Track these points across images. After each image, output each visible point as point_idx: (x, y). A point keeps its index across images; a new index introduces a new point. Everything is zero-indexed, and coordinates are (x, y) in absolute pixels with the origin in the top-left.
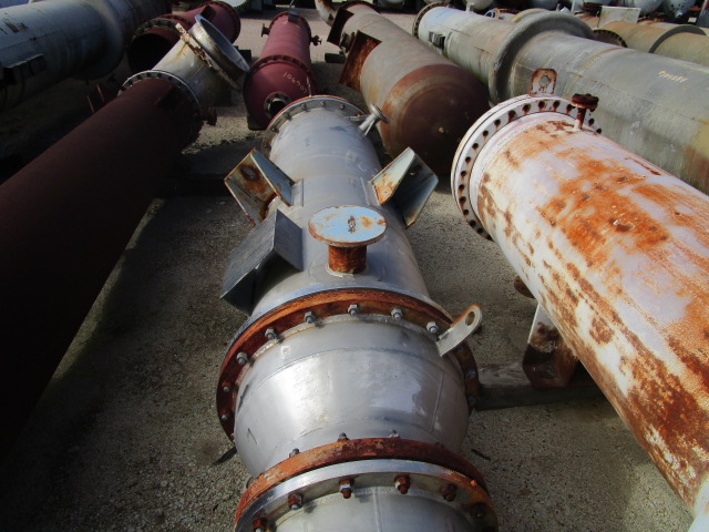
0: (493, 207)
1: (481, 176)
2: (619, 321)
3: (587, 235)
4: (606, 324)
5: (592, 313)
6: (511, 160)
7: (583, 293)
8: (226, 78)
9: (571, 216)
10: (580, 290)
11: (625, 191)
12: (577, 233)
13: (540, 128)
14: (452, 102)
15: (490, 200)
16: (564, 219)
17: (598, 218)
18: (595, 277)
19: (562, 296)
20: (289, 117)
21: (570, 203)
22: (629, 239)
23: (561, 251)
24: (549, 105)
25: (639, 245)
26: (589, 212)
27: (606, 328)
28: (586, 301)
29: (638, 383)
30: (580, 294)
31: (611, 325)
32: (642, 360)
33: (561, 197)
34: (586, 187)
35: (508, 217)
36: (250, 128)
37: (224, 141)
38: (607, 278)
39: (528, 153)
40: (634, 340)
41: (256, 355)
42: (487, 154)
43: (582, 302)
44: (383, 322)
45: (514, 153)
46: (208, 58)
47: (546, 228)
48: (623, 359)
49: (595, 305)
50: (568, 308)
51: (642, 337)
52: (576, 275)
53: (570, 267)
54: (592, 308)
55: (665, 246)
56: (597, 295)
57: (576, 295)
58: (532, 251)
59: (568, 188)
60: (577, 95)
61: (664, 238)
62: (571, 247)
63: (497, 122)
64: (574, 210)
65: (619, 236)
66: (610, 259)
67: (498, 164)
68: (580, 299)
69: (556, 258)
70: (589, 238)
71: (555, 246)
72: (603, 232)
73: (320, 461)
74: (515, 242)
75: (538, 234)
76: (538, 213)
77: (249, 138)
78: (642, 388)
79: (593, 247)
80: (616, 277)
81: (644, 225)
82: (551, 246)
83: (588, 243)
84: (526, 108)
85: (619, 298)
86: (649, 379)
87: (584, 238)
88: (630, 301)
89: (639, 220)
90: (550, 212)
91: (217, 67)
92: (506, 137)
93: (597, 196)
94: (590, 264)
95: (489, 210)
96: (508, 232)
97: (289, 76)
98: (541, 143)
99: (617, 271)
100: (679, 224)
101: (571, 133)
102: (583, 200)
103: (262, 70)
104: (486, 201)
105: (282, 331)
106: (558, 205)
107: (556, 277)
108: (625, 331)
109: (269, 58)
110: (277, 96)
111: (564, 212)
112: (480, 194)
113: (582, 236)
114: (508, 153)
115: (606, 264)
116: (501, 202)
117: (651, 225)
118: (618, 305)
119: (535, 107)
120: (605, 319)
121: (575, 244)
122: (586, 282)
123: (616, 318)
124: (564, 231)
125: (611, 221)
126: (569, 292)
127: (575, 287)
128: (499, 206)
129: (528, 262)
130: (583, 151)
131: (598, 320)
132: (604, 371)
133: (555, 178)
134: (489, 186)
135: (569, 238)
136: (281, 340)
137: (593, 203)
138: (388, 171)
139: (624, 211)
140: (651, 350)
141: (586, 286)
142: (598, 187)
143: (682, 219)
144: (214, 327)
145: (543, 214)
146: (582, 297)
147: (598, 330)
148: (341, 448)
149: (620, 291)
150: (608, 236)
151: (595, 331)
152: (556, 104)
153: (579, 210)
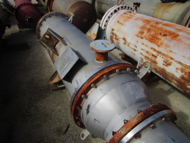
0: (118, 37)
1: (111, 30)
2: (173, 59)
3: (154, 39)
4: (169, 61)
5: (163, 59)
6: (120, 23)
7: (158, 54)
8: (10, 11)
9: (147, 35)
10: (157, 54)
11: (160, 26)
12: (151, 39)
13: (125, 13)
14: (87, 12)
15: (116, 36)
16: (145, 36)
17: (157, 34)
18: (161, 49)
19: (150, 57)
20: (44, 20)
21: (145, 32)
22: (168, 38)
23: (147, 45)
24: (124, 7)
25: (172, 38)
26: (152, 33)
27: (169, 62)
28: (160, 56)
29: (183, 74)
30: (157, 55)
31: (171, 61)
32: (184, 68)
33: (142, 30)
34: (148, 26)
35: (124, 39)
36: (19, 28)
37: (12, 34)
38: (166, 49)
39: (125, 21)
40: (180, 63)
41: (88, 94)
42: (111, 23)
43: (158, 57)
44: (124, 73)
45: (120, 21)
46: (2, 5)
47: (140, 40)
48: (177, 69)
49: (164, 57)
50: (154, 60)
51: (182, 62)
52: (155, 50)
53: (151, 48)
54: (163, 58)
55: (179, 37)
56: (164, 54)
57: (156, 55)
58: (136, 47)
59: (143, 28)
60: (134, 3)
61: (178, 35)
62: (151, 43)
63: (112, 14)
64: (147, 33)
65: (165, 37)
66: (165, 44)
67: (116, 25)
68: (158, 56)
69: (146, 47)
70: (156, 40)
71: (145, 44)
72: (159, 37)
73: (139, 120)
74: (128, 45)
75: (137, 42)
76: (136, 36)
77: (20, 31)
78: (185, 75)
79: (158, 42)
80: (168, 48)
81: (171, 33)
82: (143, 44)
83: (156, 41)
84: (119, 9)
85: (171, 53)
86: (187, 72)
87: (154, 40)
88: (175, 53)
89: (168, 32)
90: (140, 35)
91: (6, 8)
92: (116, 17)
93: (153, 28)
94: (159, 46)
95: (116, 39)
96: (125, 44)
97: (31, 10)
98: (128, 17)
99: (168, 46)
100: (180, 31)
101: (134, 14)
102: (149, 30)
103: (21, 8)
104: (114, 37)
105: (96, 84)
106: (142, 33)
107: (147, 52)
108: (176, 61)
109: (22, 4)
110: (29, 16)
111: (145, 34)
112: (111, 35)
113: (153, 39)
114: (118, 22)
115: (164, 45)
116: (120, 35)
117: (173, 33)
118: (171, 55)
119: (120, 8)
120: (168, 60)
121: (151, 42)
122: (159, 51)
123: (172, 58)
124: (146, 39)
125: (161, 34)
126: (153, 55)
127: (155, 53)
128: (120, 37)
129: (135, 50)
130: (141, 18)
131: (165, 60)
132: (169, 73)
133: (138, 26)
134: (114, 32)
135: (149, 41)
136: (96, 87)
137: (153, 30)
138: (91, 31)
139: (163, 31)
140: (186, 64)
141: (159, 52)
142: (152, 26)
143: (179, 30)
144: (40, 92)
145: (137, 36)
146: (158, 55)
147: (166, 63)
148: (143, 114)
149: (171, 51)
150: (161, 38)
151: (165, 63)
152: (125, 7)
153: (149, 33)
